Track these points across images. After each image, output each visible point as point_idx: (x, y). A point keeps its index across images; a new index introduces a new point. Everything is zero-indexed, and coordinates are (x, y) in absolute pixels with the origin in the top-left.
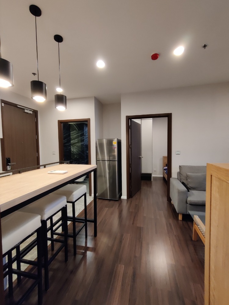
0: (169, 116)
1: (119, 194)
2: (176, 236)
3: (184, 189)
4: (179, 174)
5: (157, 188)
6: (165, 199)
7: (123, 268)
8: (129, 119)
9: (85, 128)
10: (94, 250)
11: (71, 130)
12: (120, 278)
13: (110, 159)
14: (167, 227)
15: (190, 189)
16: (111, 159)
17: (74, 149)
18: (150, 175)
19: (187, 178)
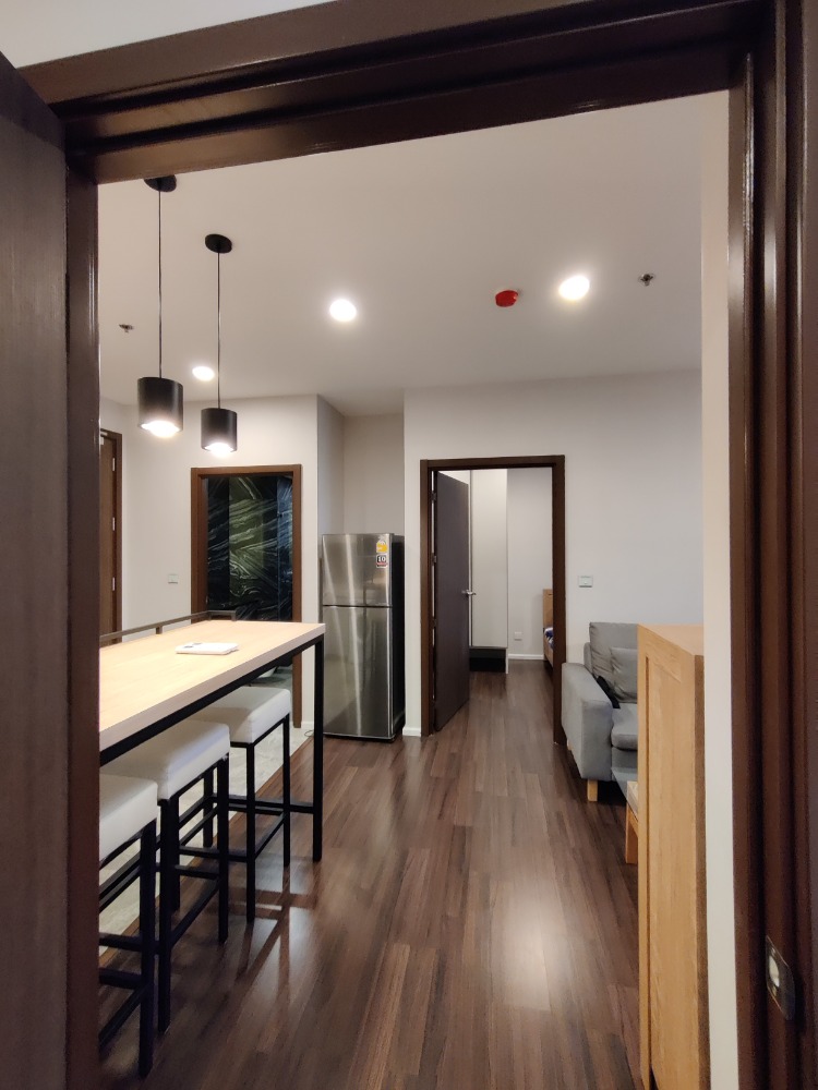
0: (556, 465)
1: (396, 720)
2: (574, 851)
3: (603, 698)
4: (590, 649)
5: (523, 696)
6: (548, 735)
7: (407, 955)
8: (430, 470)
9: (279, 492)
10: (312, 902)
11: (231, 498)
12: (398, 985)
13: (364, 598)
14: (549, 823)
15: (620, 698)
16: (368, 602)
17: (240, 565)
18: (502, 652)
19: (611, 662)
